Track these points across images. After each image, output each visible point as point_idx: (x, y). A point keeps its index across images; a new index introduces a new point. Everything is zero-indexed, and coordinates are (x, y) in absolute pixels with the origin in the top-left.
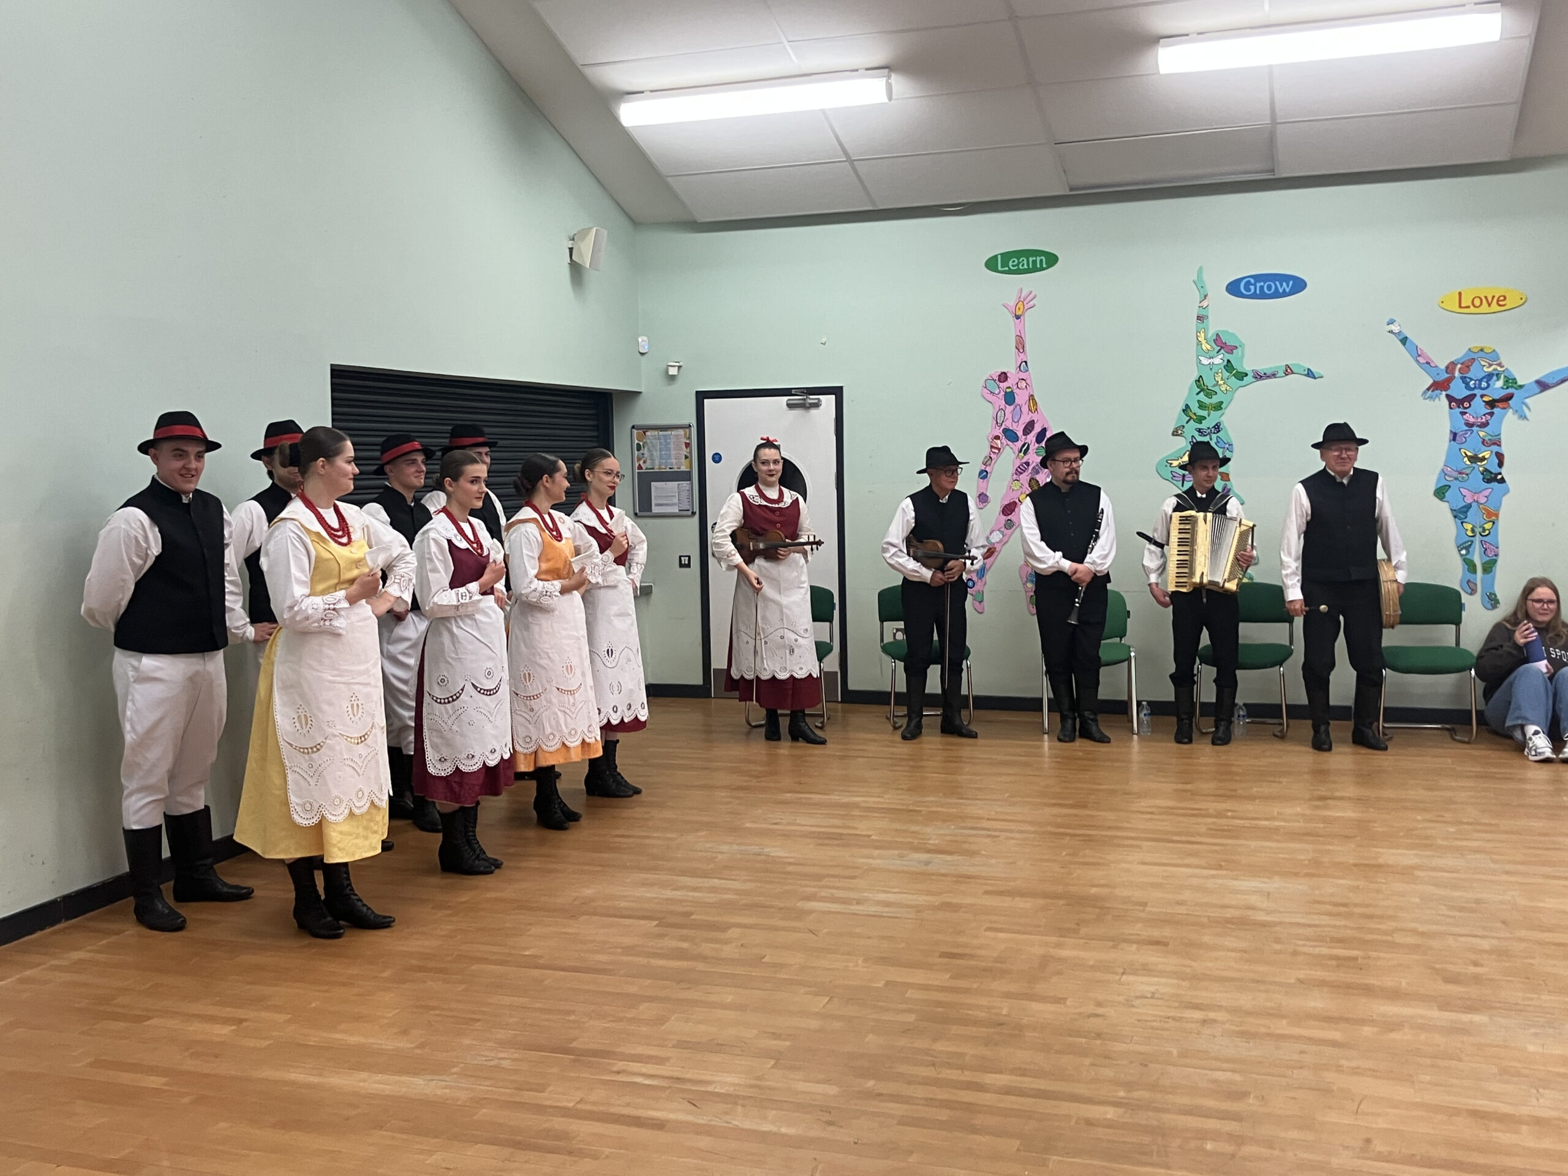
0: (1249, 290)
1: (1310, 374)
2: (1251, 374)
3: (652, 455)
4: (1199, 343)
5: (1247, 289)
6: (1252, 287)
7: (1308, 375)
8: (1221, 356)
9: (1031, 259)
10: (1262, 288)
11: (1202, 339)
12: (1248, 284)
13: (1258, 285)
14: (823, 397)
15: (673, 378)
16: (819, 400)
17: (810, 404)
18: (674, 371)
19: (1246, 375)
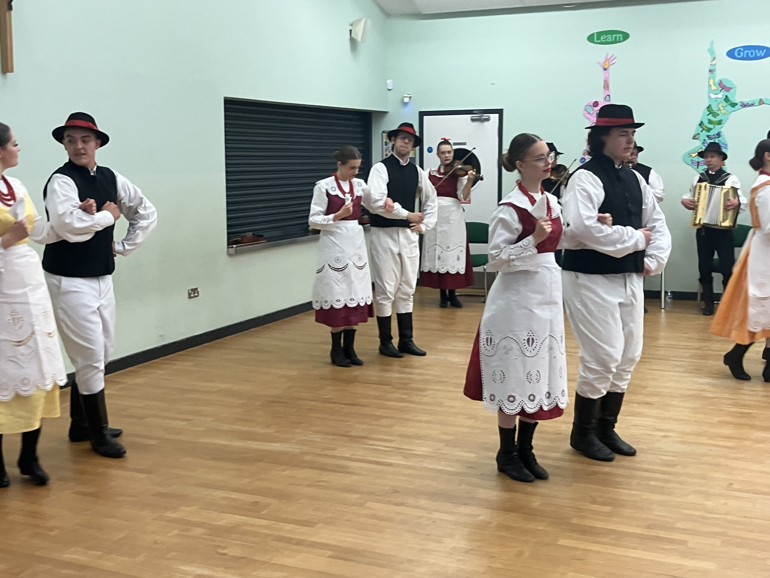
2: (739, 104)
4: (710, 86)
5: (739, 54)
6: (742, 53)
8: (722, 93)
9: (614, 36)
10: (747, 53)
11: (711, 83)
12: (739, 51)
13: (746, 52)
14: (491, 115)
15: (406, 104)
16: (489, 117)
17: (484, 119)
18: (407, 100)
19: (737, 104)
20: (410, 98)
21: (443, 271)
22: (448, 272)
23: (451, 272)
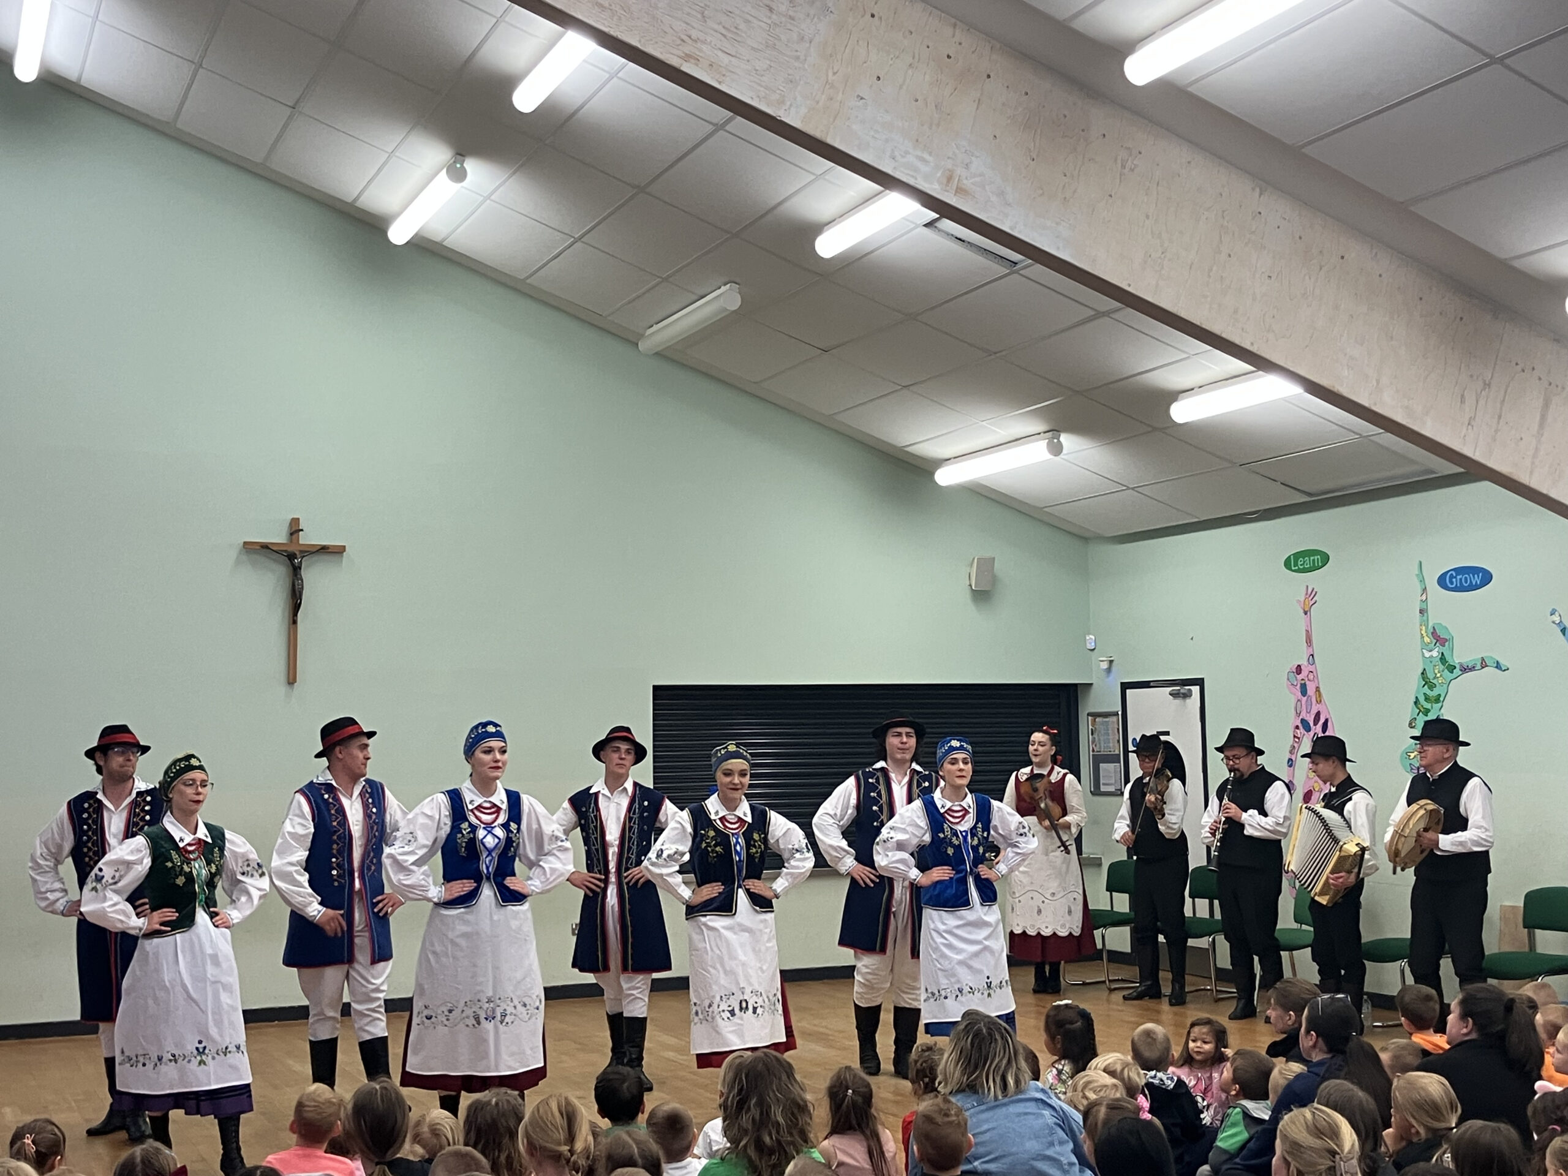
0: (1452, 583)
1: (1498, 666)
2: (1458, 667)
3: (1099, 740)
4: (1422, 637)
6: (1454, 580)
7: (1497, 667)
8: (1436, 650)
9: (1312, 558)
10: (1461, 580)
11: (1423, 632)
12: (1451, 577)
13: (1458, 577)
14: (1192, 688)
15: (1109, 670)
16: (1190, 690)
17: (1183, 694)
18: (1105, 665)
19: (1455, 668)
20: (1111, 662)
22: (1054, 934)
23: (1059, 933)
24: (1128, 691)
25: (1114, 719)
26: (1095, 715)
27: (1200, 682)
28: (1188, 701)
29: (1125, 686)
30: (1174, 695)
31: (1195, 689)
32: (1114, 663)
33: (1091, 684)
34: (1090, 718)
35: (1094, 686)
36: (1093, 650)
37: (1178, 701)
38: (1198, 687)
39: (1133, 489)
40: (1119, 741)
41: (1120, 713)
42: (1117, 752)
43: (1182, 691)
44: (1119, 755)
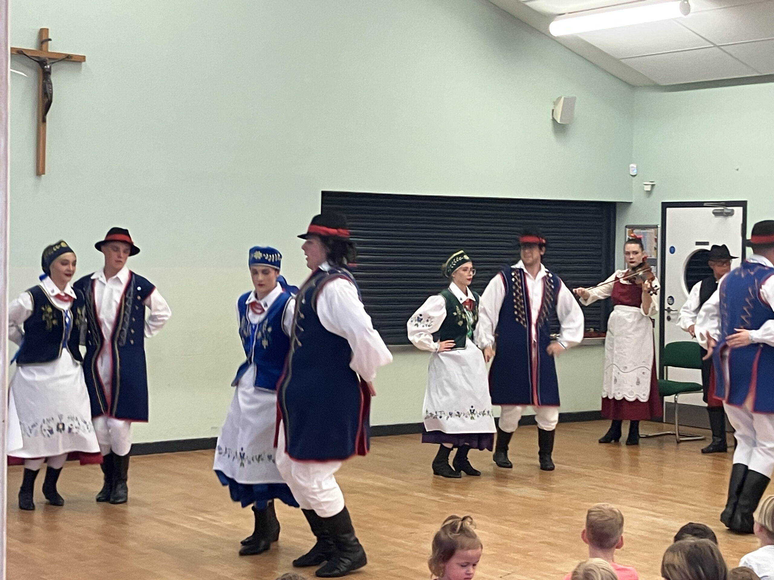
14: (735, 208)
15: (649, 193)
16: (733, 210)
17: (726, 213)
18: (648, 188)
20: (653, 186)
21: (619, 397)
22: (624, 399)
23: (627, 399)
24: (668, 209)
25: (653, 231)
26: (633, 228)
27: (743, 204)
28: (730, 219)
29: (665, 206)
30: (716, 214)
31: (738, 211)
32: (656, 188)
33: (630, 203)
34: (628, 230)
35: (632, 204)
36: (635, 176)
37: (720, 219)
38: (741, 209)
39: (718, 47)
40: (656, 249)
41: (659, 226)
42: (653, 257)
43: (726, 211)
44: (656, 260)
